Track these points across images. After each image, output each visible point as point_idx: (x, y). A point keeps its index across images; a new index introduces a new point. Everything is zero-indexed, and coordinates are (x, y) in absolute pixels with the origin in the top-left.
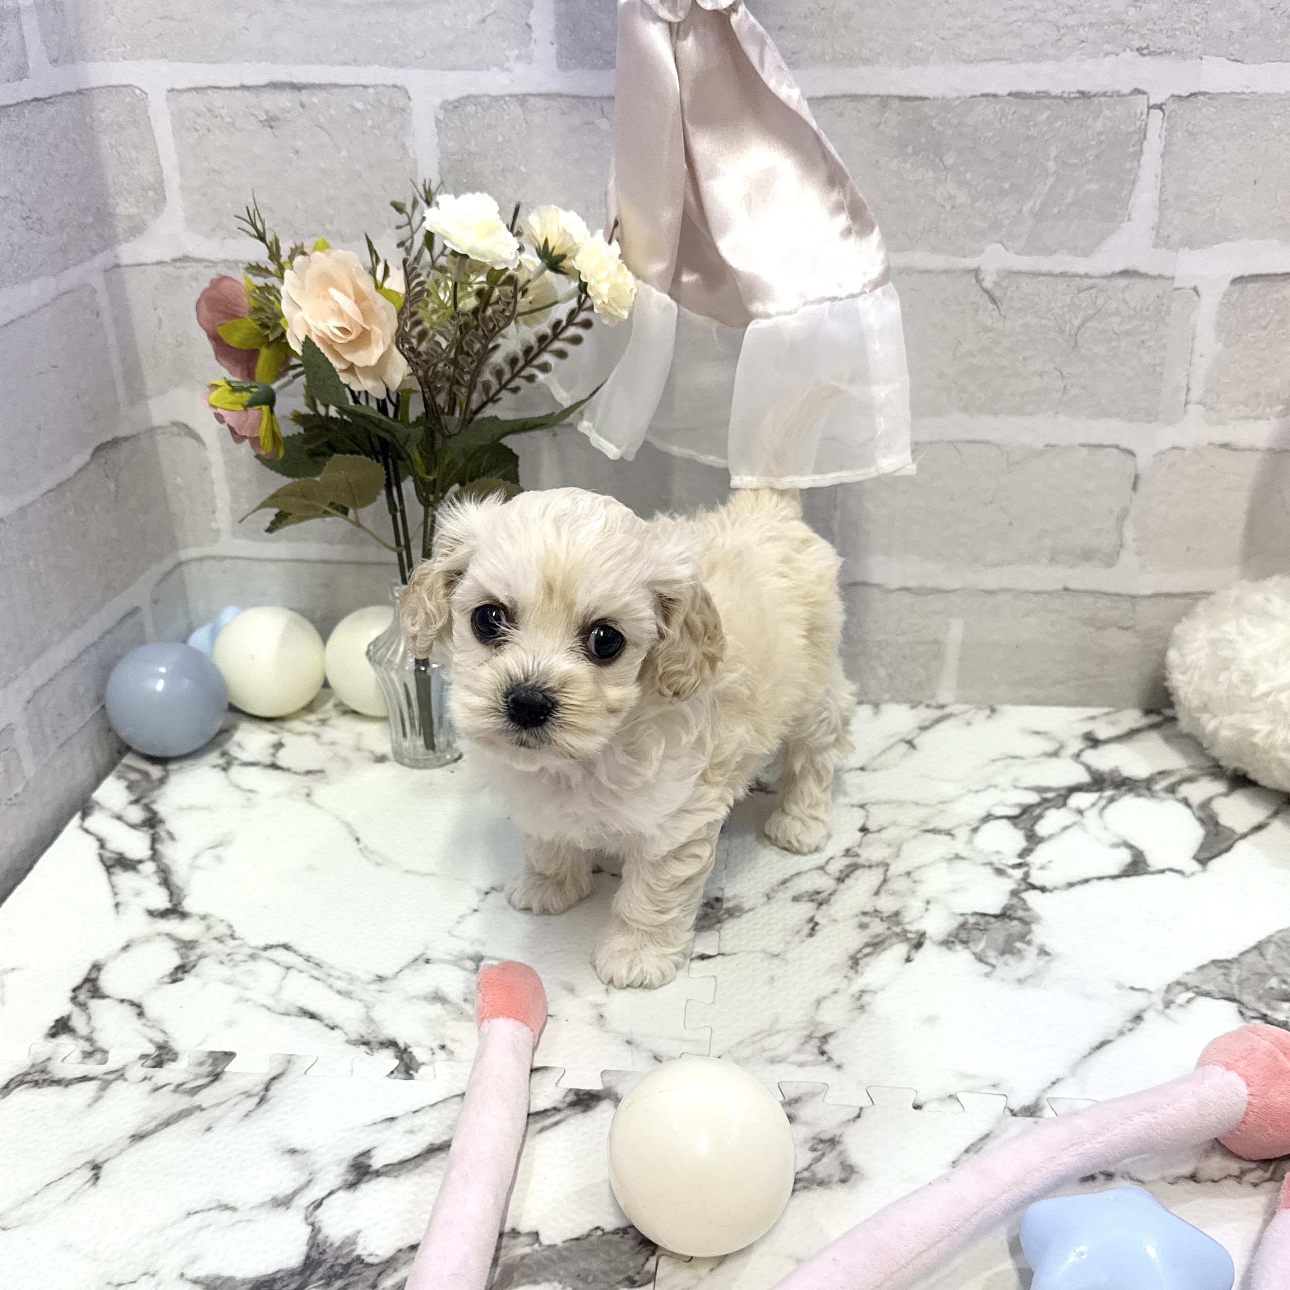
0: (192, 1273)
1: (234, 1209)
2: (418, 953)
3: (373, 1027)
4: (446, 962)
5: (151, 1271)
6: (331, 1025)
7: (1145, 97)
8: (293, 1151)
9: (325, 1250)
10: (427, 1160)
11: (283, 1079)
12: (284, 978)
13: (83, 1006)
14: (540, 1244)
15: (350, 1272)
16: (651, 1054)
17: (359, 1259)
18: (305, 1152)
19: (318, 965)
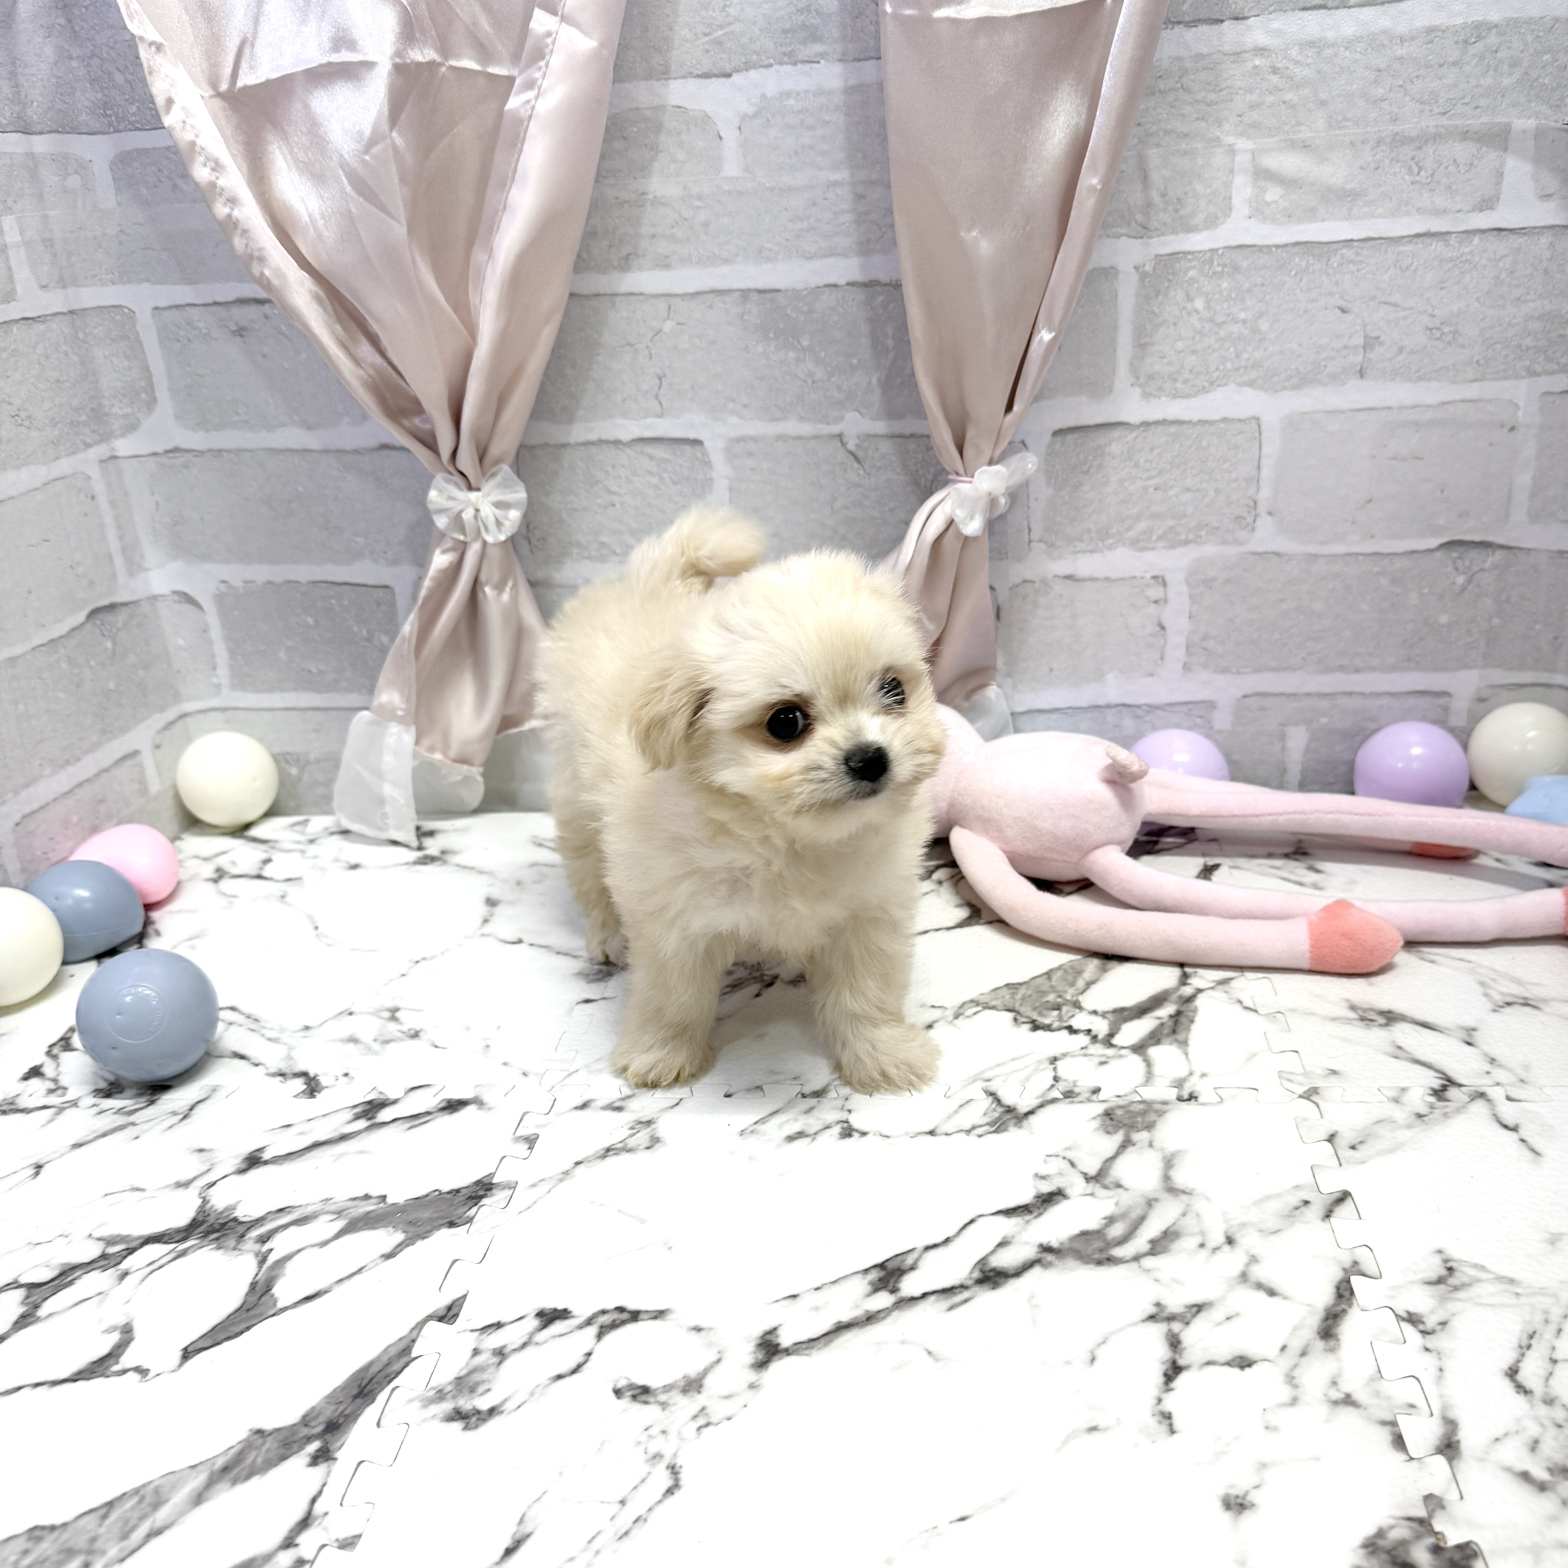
0: (97, 1234)
1: (143, 1190)
2: (342, 1007)
3: (291, 1063)
4: (368, 1013)
5: (66, 1233)
6: (256, 1062)
8: (201, 1150)
9: (209, 1215)
10: (310, 1152)
11: (208, 1102)
13: (55, 1057)
14: (386, 1203)
15: (225, 1227)
16: (521, 1072)
17: (235, 1220)
18: (210, 1150)
19: (256, 1020)
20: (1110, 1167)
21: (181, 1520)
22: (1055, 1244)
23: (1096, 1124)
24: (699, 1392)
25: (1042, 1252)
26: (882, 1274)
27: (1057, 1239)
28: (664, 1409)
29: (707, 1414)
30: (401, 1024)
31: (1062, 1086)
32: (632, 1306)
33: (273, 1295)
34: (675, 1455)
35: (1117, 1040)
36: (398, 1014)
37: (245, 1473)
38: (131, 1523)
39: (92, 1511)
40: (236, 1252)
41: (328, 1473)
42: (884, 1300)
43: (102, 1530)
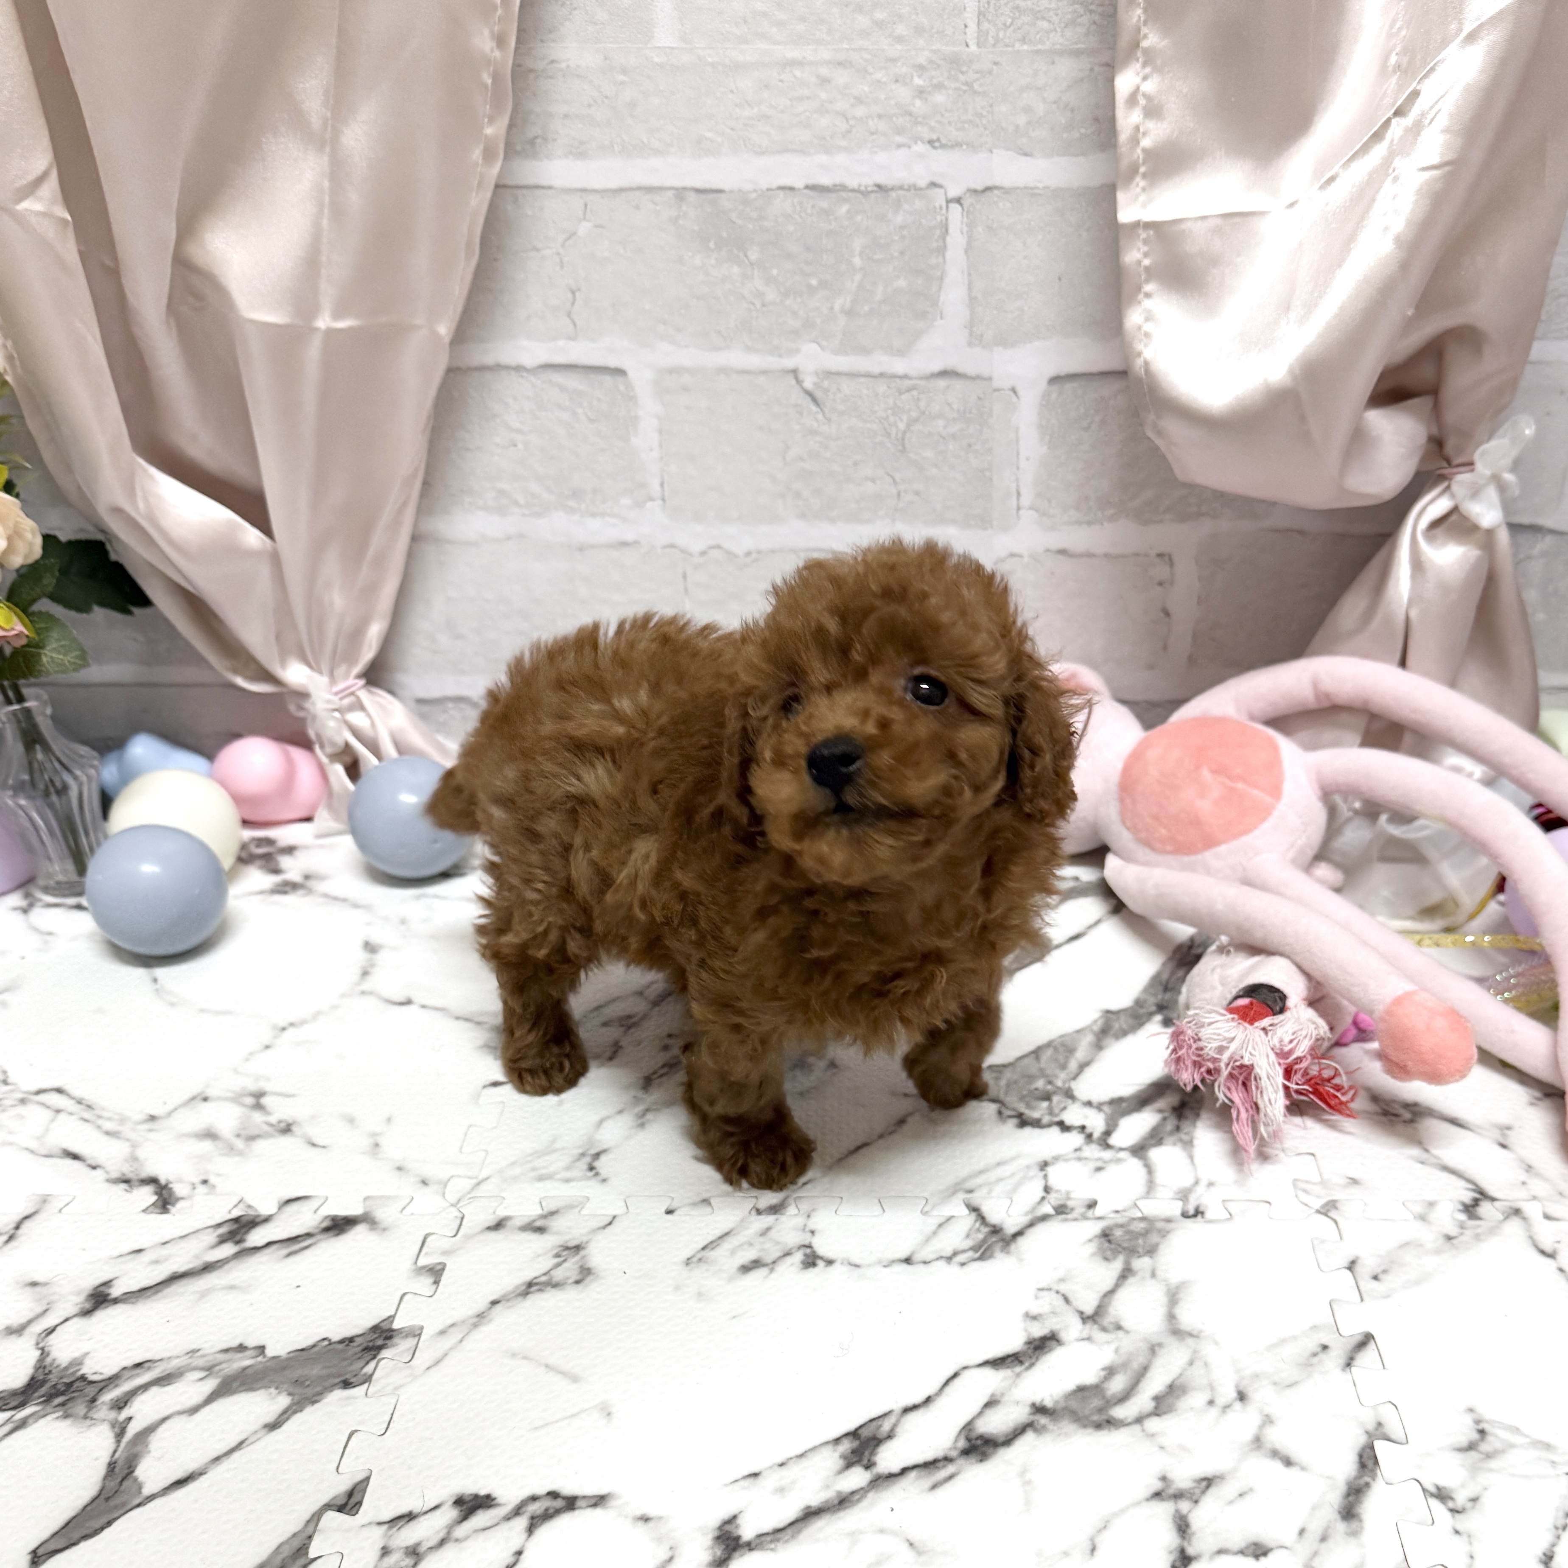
2: (194, 1092)
3: (135, 1165)
4: (227, 1099)
6: (94, 1164)
7: (942, 191)
8: (34, 1284)
9: (50, 1372)
10: (167, 1287)
11: (37, 1218)
12: (53, 1120)
14: (265, 1356)
15: (72, 1390)
16: (419, 1179)
17: (83, 1378)
18: (45, 1284)
19: (89, 1107)
20: (1109, 1303)
22: (1049, 1403)
23: (1092, 1248)
25: (1033, 1414)
26: (856, 1444)
27: (1051, 1396)
30: (268, 1113)
31: (1054, 1199)
32: (568, 1488)
33: (136, 1479)
35: (1115, 1140)
36: (265, 1101)
40: (88, 1422)
42: (858, 1478)
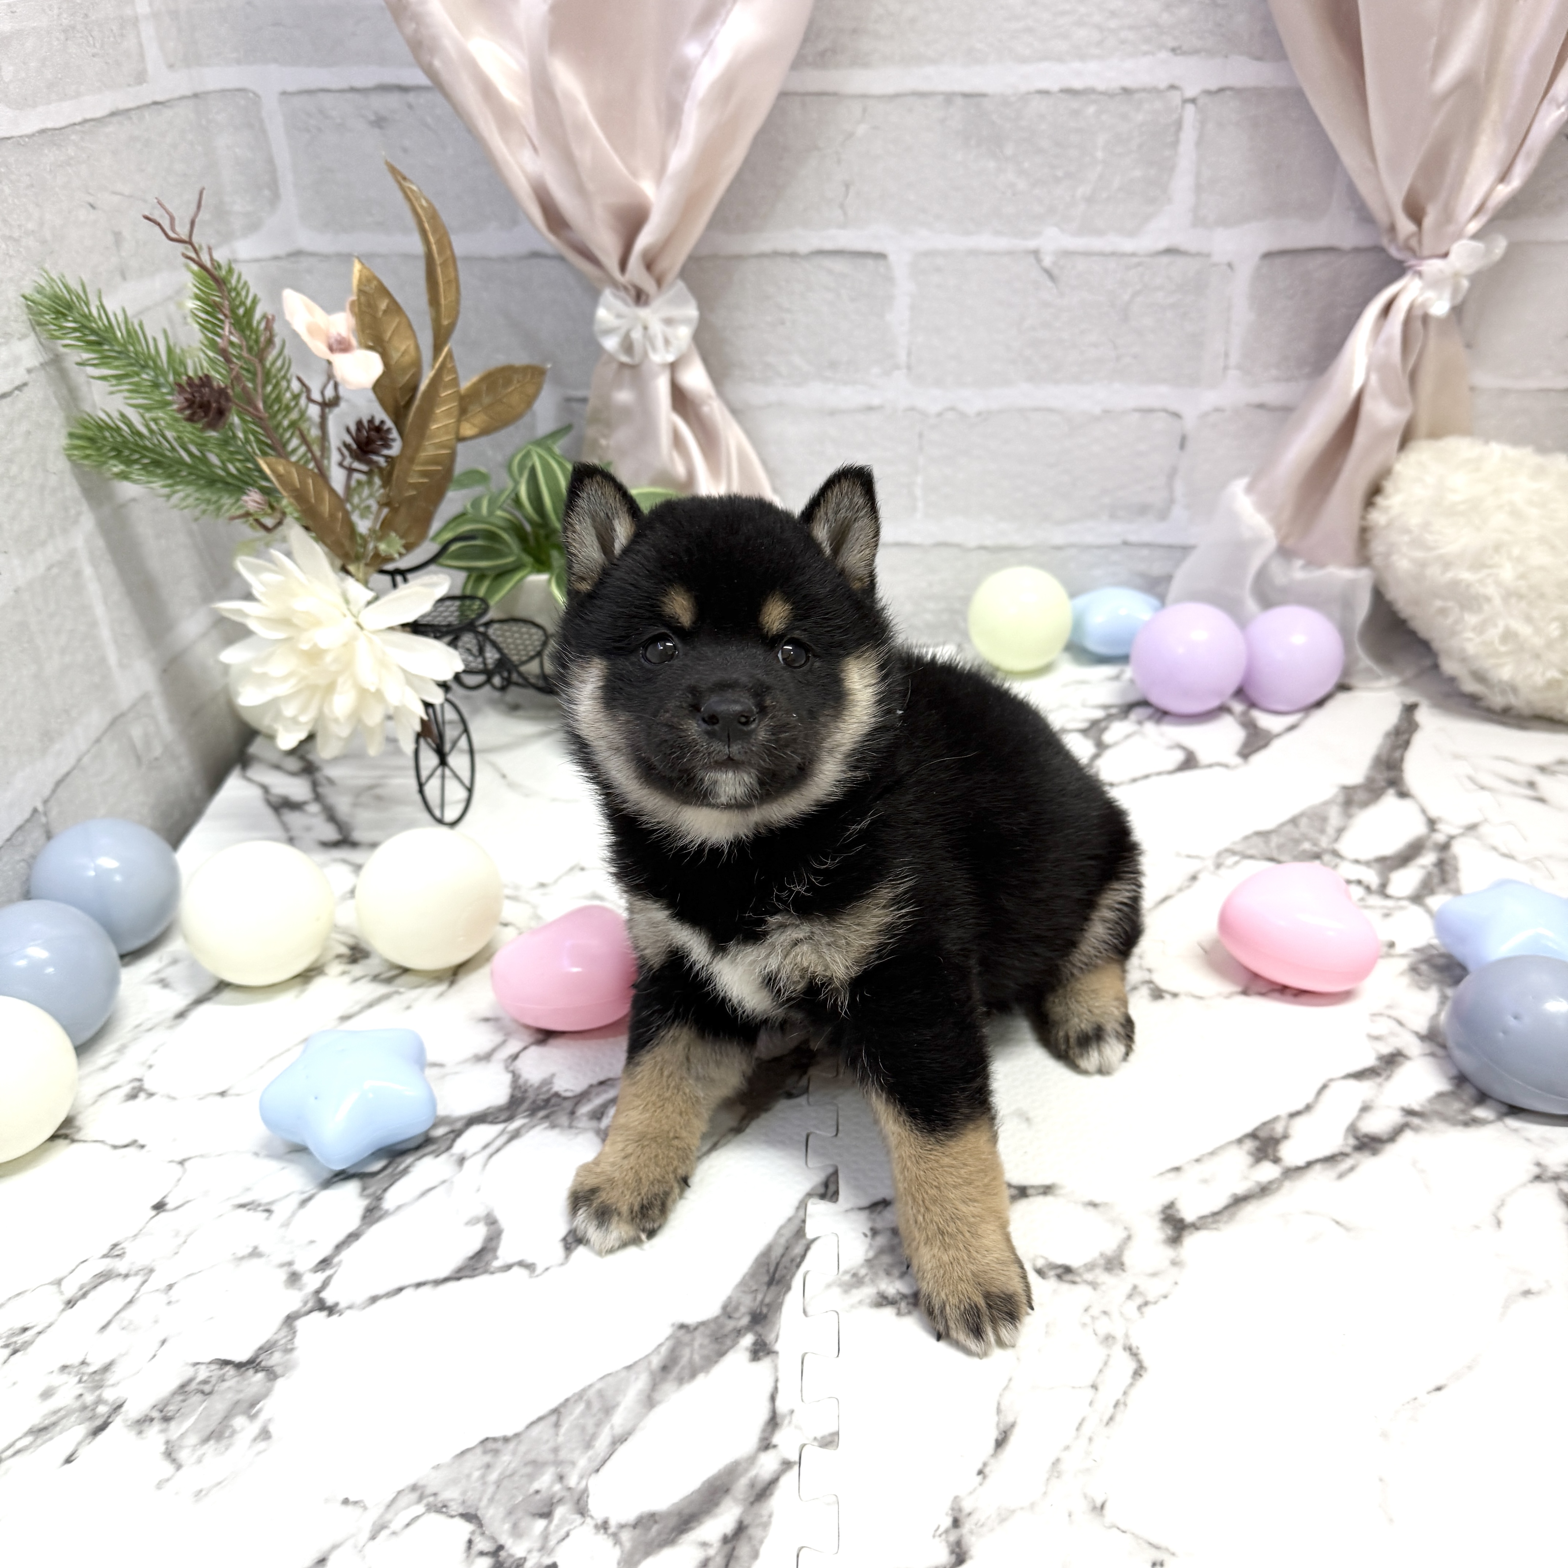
7: (1180, 92)
8: (490, 1019)
9: (526, 1090)
15: (551, 1105)
17: (557, 1094)
21: (641, 1425)
22: (1416, 1107)
23: (1405, 980)
24: (1123, 1270)
25: (1406, 1116)
26: (1257, 1143)
27: (1416, 1101)
28: (1095, 1289)
29: (1141, 1294)
34: (1127, 1336)
35: (1391, 891)
37: (686, 1372)
38: (590, 1430)
39: (540, 1419)
40: (574, 1131)
41: (776, 1368)
42: (1270, 1170)
43: (561, 1439)
